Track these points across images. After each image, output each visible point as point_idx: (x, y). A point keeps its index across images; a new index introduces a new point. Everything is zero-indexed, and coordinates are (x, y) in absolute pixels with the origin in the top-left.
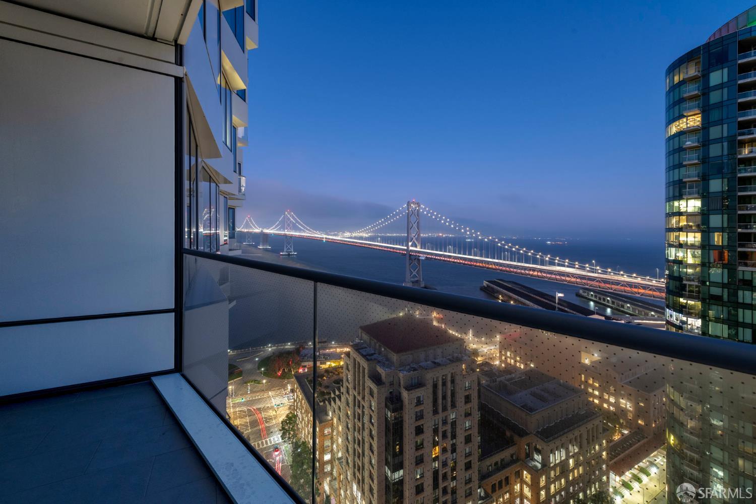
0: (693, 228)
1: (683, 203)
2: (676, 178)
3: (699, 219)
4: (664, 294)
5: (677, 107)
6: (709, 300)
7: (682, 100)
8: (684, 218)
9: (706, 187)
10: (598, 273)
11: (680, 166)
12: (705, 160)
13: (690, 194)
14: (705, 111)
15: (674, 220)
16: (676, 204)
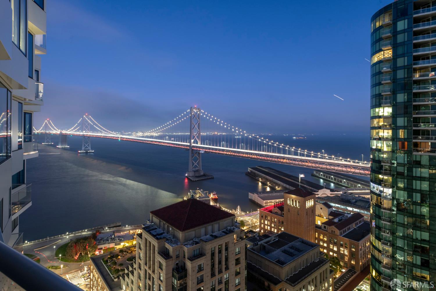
0: (387, 127)
1: (381, 109)
2: (377, 92)
3: (390, 120)
4: (370, 172)
5: (378, 44)
6: (397, 175)
7: (381, 39)
8: (382, 120)
9: (395, 99)
10: (326, 159)
11: (380, 84)
12: (394, 80)
13: (386, 103)
14: (395, 47)
15: (376, 121)
16: (377, 110)
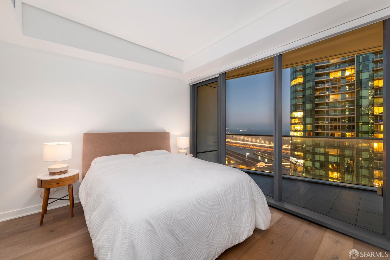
0: (300, 123)
1: (297, 113)
2: (294, 103)
3: (302, 119)
4: (289, 151)
5: (294, 74)
6: (306, 152)
7: (296, 71)
8: (297, 119)
9: (305, 107)
10: (263, 144)
11: (296, 98)
12: (304, 96)
13: (299, 109)
14: (305, 76)
15: (293, 120)
16: (294, 113)
